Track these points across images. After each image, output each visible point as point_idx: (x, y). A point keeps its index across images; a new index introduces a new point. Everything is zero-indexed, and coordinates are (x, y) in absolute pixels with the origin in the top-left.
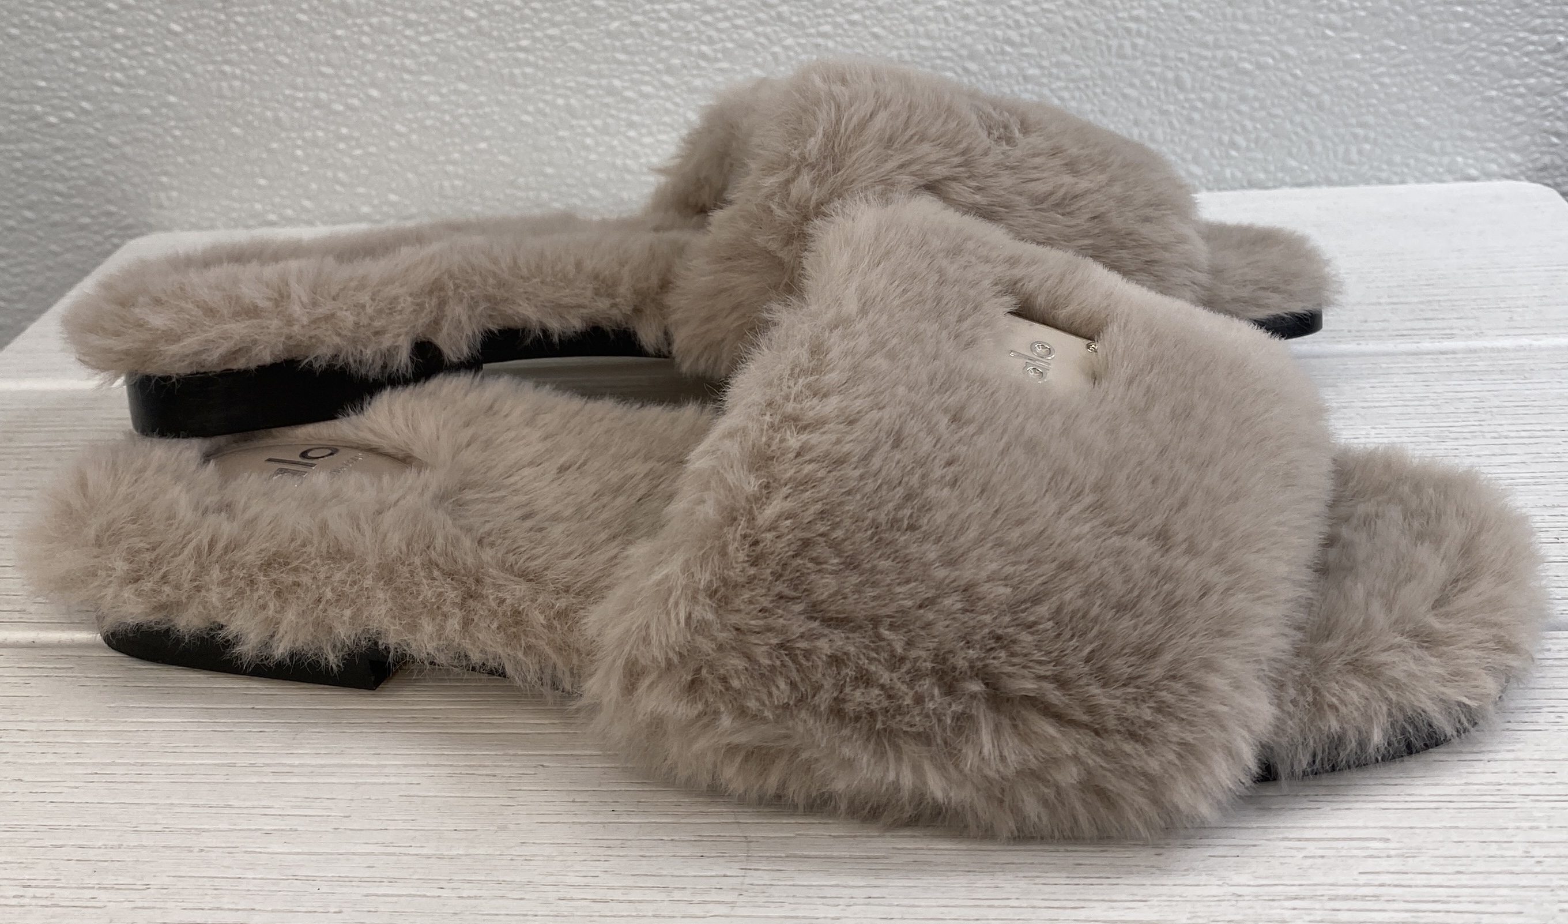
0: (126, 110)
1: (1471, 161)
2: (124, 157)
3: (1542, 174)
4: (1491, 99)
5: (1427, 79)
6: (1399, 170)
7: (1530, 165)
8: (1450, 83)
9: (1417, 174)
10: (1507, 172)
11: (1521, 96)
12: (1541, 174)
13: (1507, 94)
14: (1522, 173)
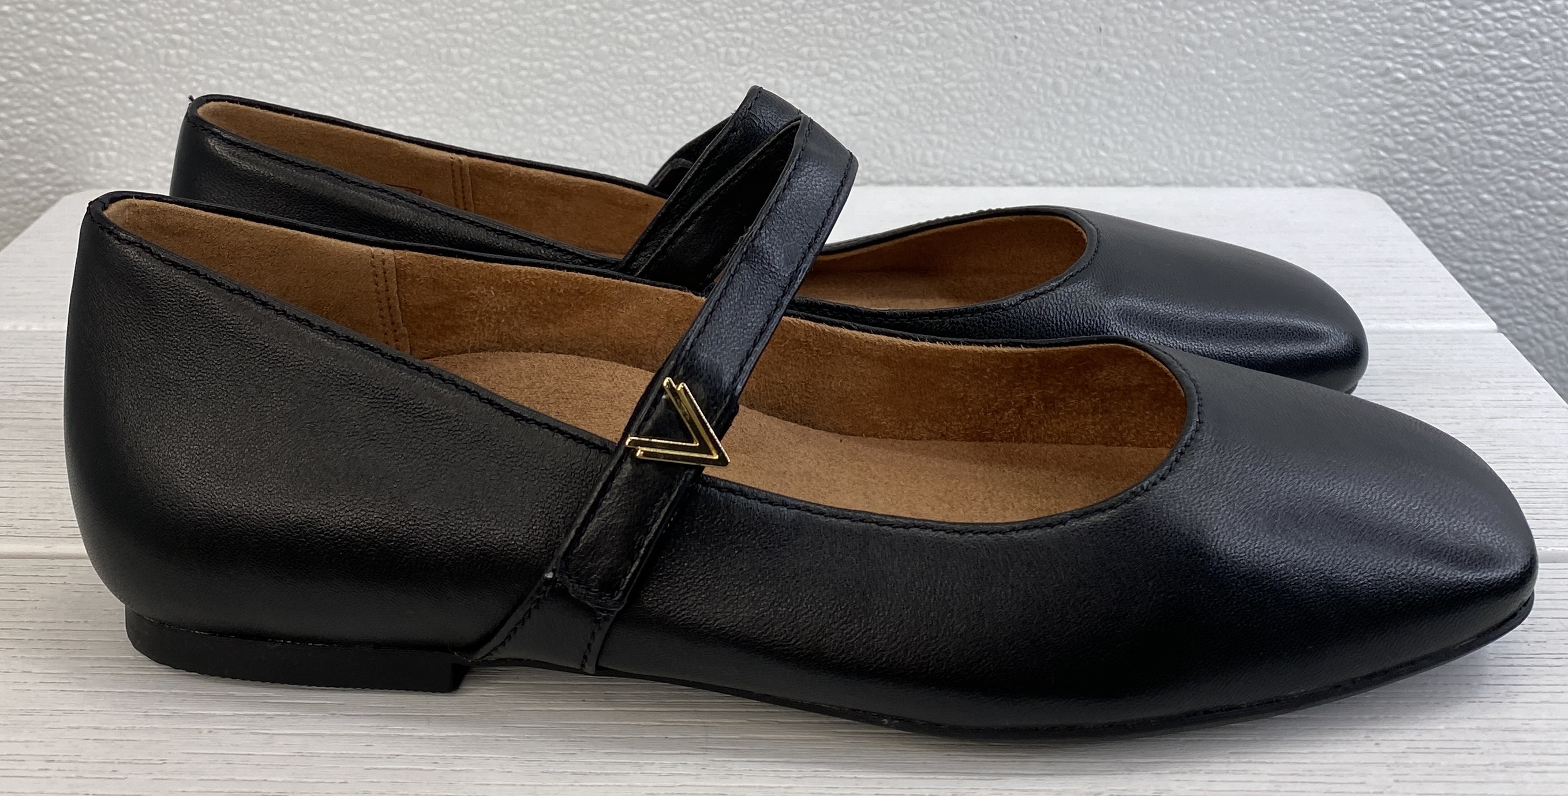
0: (74, 72)
1: (1309, 170)
2: (68, 117)
3: (1371, 184)
4: (1329, 116)
5: (1273, 94)
6: (1247, 174)
7: (1362, 175)
8: (1293, 99)
9: (1263, 179)
10: (1341, 180)
11: (1354, 113)
12: (1369, 183)
13: (1342, 111)
14: (1354, 182)
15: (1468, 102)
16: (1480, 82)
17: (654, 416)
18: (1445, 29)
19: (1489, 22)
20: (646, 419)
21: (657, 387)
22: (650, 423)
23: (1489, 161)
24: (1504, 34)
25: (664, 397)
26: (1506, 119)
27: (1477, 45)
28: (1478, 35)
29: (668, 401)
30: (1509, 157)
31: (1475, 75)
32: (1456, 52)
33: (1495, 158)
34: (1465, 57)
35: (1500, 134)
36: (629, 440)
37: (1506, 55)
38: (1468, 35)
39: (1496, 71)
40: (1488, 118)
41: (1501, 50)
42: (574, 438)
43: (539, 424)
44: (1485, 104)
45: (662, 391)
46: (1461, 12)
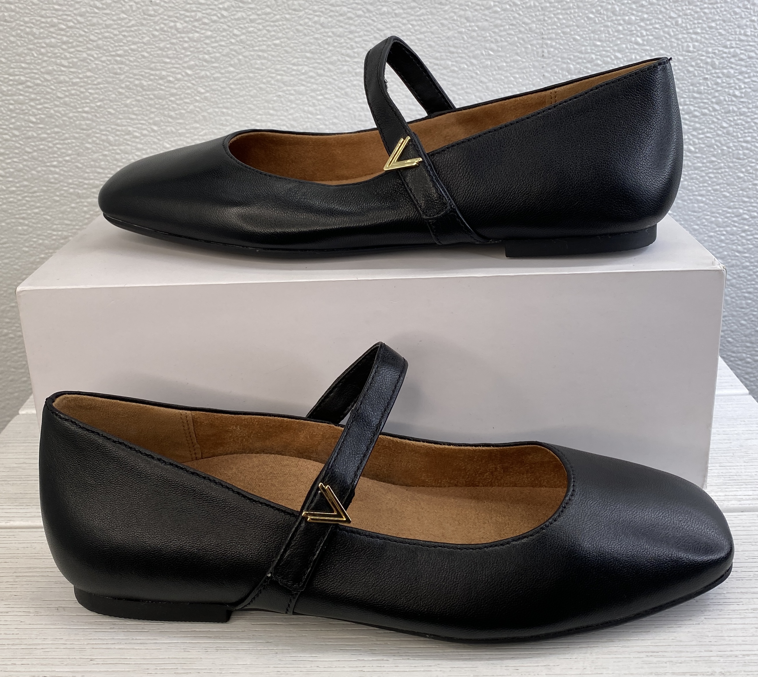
15: (735, 278)
16: (740, 269)
17: (315, 501)
18: (724, 245)
19: (744, 241)
20: (312, 502)
21: (316, 488)
22: (313, 505)
23: (745, 306)
24: (751, 246)
25: (319, 492)
26: (752, 286)
27: (739, 252)
28: (739, 247)
29: (321, 493)
30: (754, 303)
31: (738, 266)
32: (729, 255)
33: (747, 304)
34: (733, 258)
35: (750, 293)
36: (304, 513)
37: (752, 256)
38: (734, 247)
39: (748, 264)
40: (744, 285)
41: (750, 254)
42: (278, 510)
43: (261, 503)
44: (743, 279)
45: (318, 489)
46: (731, 236)
